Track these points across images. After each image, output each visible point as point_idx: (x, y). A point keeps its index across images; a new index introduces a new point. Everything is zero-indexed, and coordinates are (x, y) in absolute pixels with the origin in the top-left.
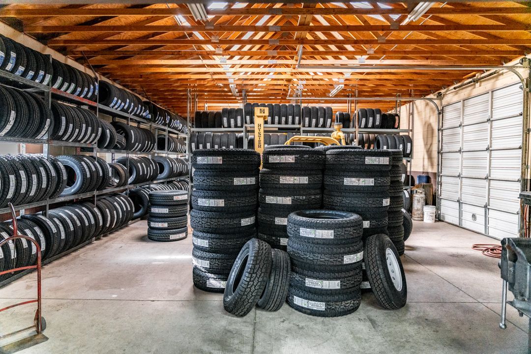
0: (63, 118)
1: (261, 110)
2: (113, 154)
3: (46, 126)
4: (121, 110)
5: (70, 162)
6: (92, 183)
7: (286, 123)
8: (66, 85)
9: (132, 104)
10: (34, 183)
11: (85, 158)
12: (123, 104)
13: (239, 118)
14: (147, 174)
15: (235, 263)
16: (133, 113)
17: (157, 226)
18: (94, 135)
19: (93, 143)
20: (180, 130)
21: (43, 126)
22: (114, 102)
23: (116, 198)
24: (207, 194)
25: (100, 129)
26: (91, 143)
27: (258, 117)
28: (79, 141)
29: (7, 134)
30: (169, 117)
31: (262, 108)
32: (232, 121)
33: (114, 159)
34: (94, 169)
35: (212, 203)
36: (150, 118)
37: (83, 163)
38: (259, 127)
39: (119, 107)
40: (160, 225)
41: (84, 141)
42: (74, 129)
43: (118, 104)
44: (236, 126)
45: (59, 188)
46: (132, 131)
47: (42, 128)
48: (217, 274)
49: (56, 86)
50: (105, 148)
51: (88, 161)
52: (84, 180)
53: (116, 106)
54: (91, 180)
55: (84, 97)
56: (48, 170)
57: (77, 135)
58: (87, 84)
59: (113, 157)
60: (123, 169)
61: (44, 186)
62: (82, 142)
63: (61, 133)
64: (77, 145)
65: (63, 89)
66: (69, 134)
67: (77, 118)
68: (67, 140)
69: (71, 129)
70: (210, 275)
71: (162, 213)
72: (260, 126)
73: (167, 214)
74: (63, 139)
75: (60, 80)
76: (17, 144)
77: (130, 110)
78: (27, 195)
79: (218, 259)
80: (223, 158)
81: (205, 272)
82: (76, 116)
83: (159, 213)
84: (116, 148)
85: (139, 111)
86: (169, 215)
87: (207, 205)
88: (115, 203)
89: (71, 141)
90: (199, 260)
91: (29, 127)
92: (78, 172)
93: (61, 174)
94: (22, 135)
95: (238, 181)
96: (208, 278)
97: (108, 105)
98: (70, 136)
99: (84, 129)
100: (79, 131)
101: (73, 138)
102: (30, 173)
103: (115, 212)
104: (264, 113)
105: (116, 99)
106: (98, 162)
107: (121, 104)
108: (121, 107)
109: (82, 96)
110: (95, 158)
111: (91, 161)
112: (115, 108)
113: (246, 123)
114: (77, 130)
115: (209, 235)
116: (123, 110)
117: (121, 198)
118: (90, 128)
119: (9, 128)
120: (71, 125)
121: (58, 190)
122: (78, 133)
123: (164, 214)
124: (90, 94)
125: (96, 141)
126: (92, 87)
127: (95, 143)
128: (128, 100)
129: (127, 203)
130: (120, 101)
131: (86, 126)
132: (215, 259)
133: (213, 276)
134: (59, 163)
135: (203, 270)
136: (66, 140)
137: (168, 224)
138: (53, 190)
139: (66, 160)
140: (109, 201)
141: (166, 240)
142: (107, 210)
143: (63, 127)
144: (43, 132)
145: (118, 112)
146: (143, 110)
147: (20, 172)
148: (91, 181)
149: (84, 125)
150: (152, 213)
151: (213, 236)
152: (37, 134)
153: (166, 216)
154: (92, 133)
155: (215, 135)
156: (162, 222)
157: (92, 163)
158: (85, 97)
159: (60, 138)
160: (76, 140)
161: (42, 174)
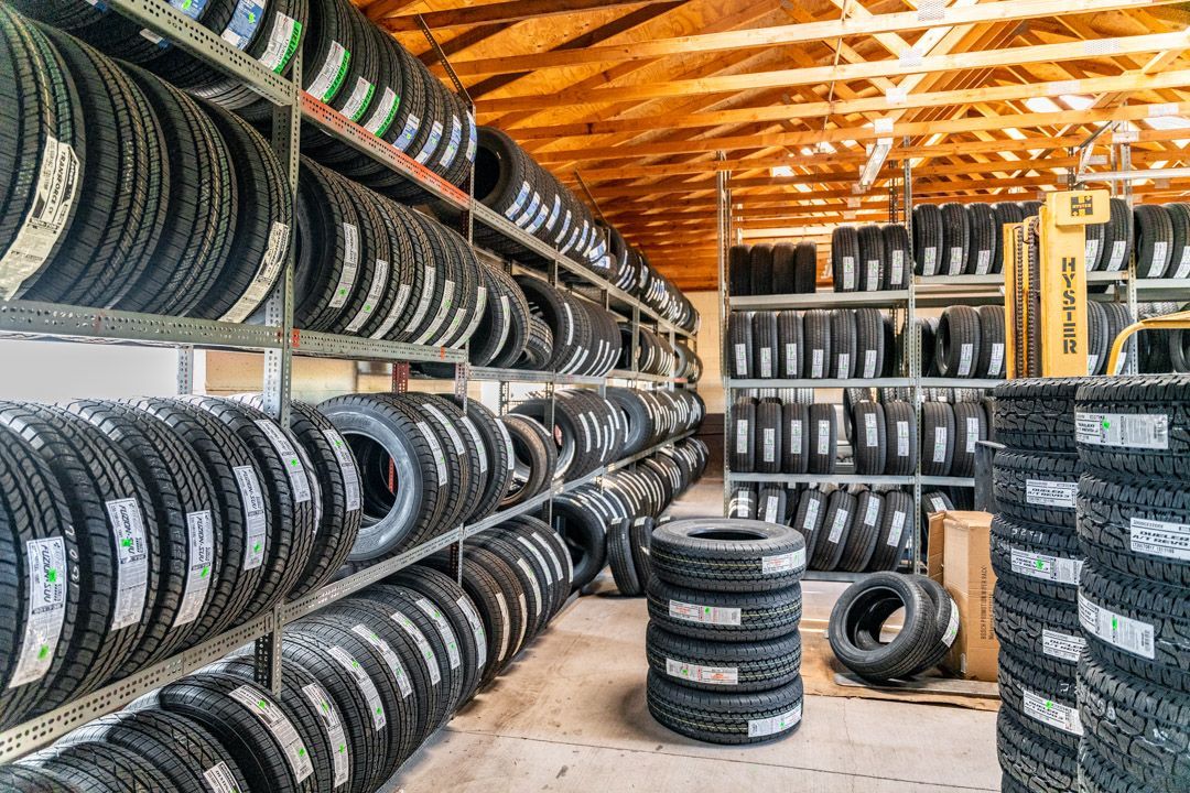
0: (351, 232)
1: (1074, 201)
2: (503, 383)
3: (267, 258)
4: (536, 234)
5: (374, 421)
6: (452, 504)
8: (363, 90)
9: (569, 215)
10: (195, 560)
11: (427, 406)
12: (545, 210)
13: (898, 257)
14: (602, 446)
16: (567, 248)
17: (696, 679)
18: (461, 312)
19: (455, 347)
20: (662, 310)
21: (253, 257)
22: (522, 199)
23: (521, 539)
25: (482, 292)
26: (448, 345)
27: (1063, 229)
28: (411, 338)
29: (36, 288)
30: (646, 269)
31: (1081, 195)
32: (874, 268)
33: (507, 402)
34: (460, 449)
36: (608, 266)
37: (422, 426)
38: (1069, 272)
39: (531, 221)
40: (707, 675)
41: (426, 336)
42: (394, 283)
43: (532, 210)
44: (885, 284)
45: (329, 553)
46: (566, 305)
47: (249, 268)
49: (321, 89)
50: (494, 364)
51: (440, 416)
52: (426, 500)
53: (525, 217)
54: (451, 491)
55: (427, 165)
56: (278, 475)
57: (405, 311)
58: (440, 109)
59: (502, 395)
60: (540, 437)
61: (255, 557)
62: (420, 341)
63: (339, 300)
64: (403, 351)
65: (350, 110)
66: (371, 303)
67: (404, 238)
68: (366, 330)
69: (382, 284)
71: (714, 628)
72: (1071, 266)
73: (736, 629)
74: (348, 329)
75: (337, 59)
76: (175, 354)
77: (563, 233)
78: (159, 631)
82: (400, 230)
83: (704, 627)
84: (522, 363)
85: (582, 243)
86: (741, 637)
88: (521, 563)
89: (379, 334)
91: (174, 253)
92: (402, 462)
93: (338, 489)
94: (142, 297)
97: (501, 211)
98: (376, 313)
99: (429, 287)
100: (412, 294)
101: (390, 322)
102: (174, 503)
103: (522, 598)
104: (1089, 211)
105: (526, 187)
106: (470, 416)
107: (539, 208)
108: (539, 221)
109: (422, 157)
110: (459, 404)
111: (448, 416)
112: (520, 222)
114: (405, 290)
116: (542, 234)
117: (535, 535)
118: (449, 285)
119: (44, 251)
120: (382, 266)
121: (324, 563)
122: (409, 302)
123: (725, 628)
124: (450, 153)
125: (465, 338)
126: (457, 125)
127: (463, 347)
128: (558, 200)
129: (553, 555)
130: (537, 198)
131: (437, 275)
134: (330, 434)
136: (359, 334)
137: (741, 672)
138: (299, 570)
139: (359, 415)
140: (500, 556)
141: (734, 738)
142: (500, 597)
143: (349, 273)
144: (257, 290)
145: (527, 237)
146: (593, 238)
147: (114, 507)
148: (450, 499)
149: (430, 272)
150: (671, 620)
152: (228, 297)
153: (732, 637)
154: (457, 303)
155: (812, 317)
156: (716, 663)
157: (453, 422)
158: (432, 164)
159: (335, 323)
160: (396, 334)
161: (247, 500)
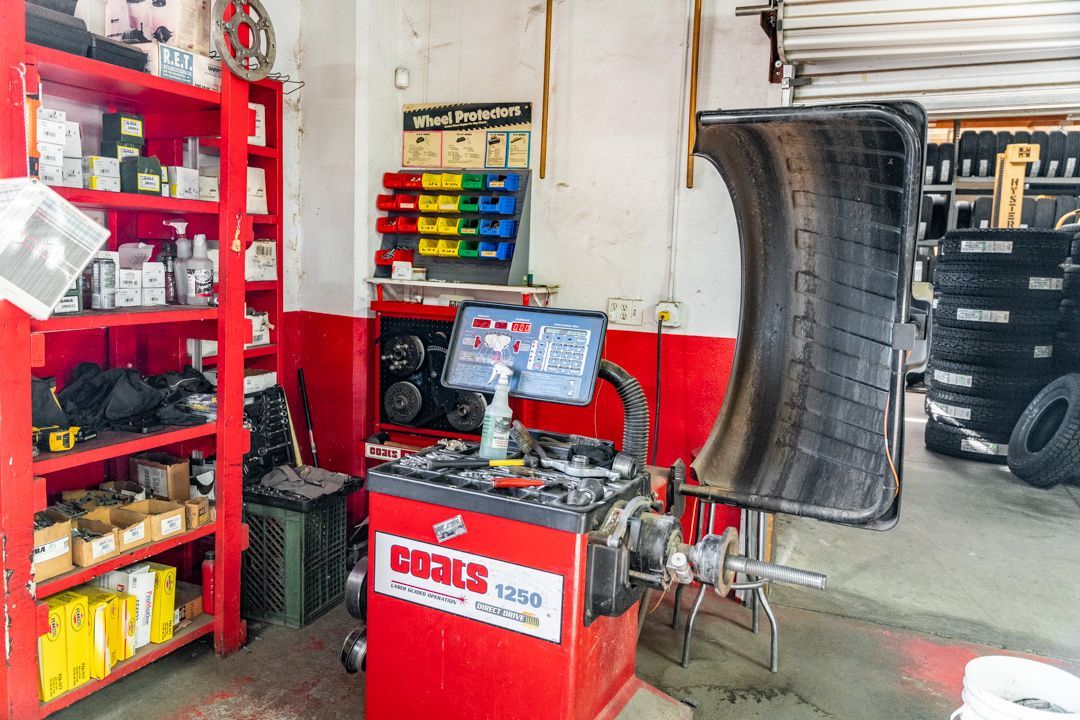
1: (1021, 149)
7: (1060, 173)
15: (1027, 412)
24: (975, 302)
27: (1014, 164)
31: (1025, 146)
32: (929, 170)
35: (986, 316)
38: (1014, 186)
44: (937, 181)
48: (982, 431)
70: (968, 432)
72: (1017, 182)
79: (987, 407)
80: (1014, 244)
81: (960, 427)
87: (977, 320)
90: (950, 407)
95: (1037, 283)
96: (966, 437)
104: (1028, 155)
113: (960, 173)
115: (973, 368)
132: (983, 406)
133: (974, 434)
135: (957, 424)
151: (982, 369)
